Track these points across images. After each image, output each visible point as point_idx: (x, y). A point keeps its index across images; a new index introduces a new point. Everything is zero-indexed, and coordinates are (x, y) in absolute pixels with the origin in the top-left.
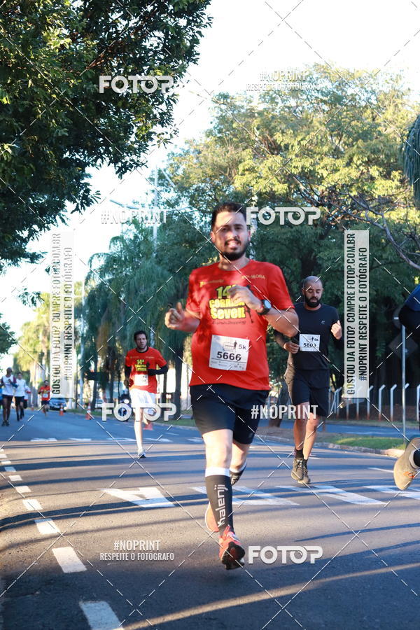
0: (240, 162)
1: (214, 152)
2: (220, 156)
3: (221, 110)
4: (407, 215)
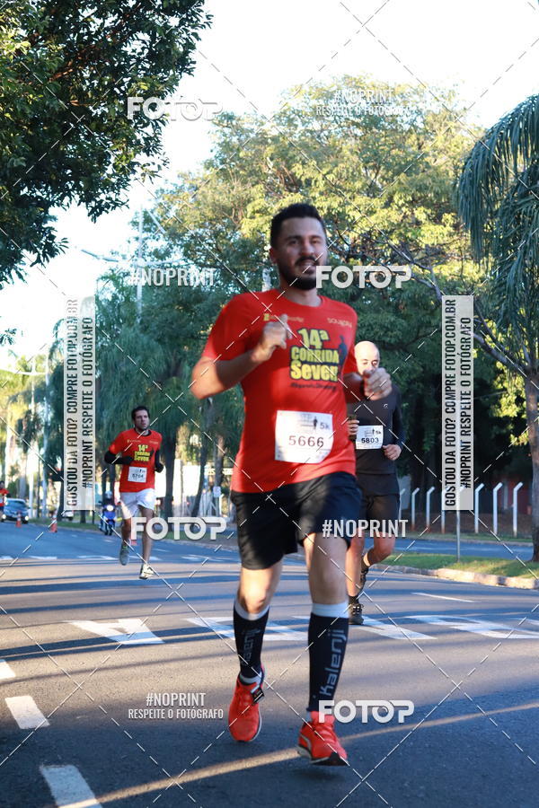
0: (249, 201)
1: (215, 188)
2: (223, 194)
3: (225, 135)
4: (462, 270)
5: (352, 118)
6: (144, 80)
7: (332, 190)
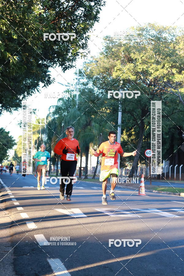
0: (115, 66)
1: (104, 62)
2: (107, 63)
3: (107, 43)
5: (151, 38)
6: (82, 24)
7: (144, 62)
